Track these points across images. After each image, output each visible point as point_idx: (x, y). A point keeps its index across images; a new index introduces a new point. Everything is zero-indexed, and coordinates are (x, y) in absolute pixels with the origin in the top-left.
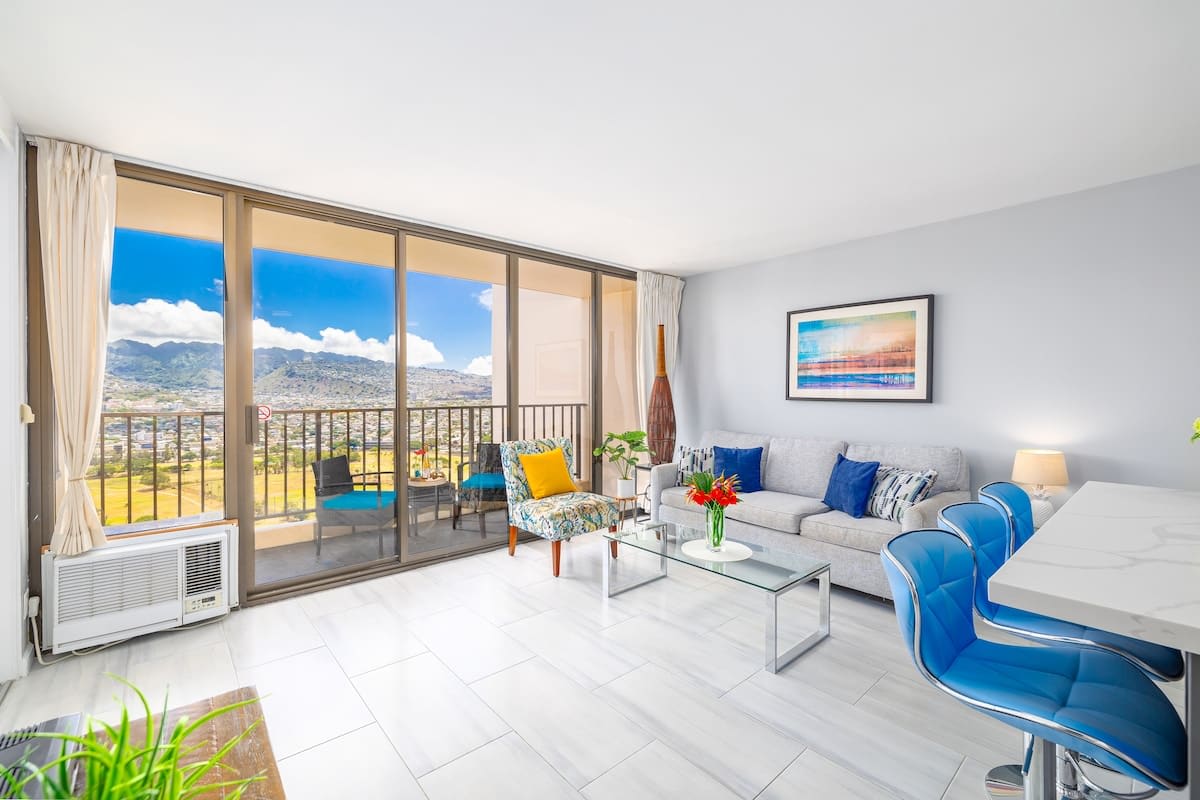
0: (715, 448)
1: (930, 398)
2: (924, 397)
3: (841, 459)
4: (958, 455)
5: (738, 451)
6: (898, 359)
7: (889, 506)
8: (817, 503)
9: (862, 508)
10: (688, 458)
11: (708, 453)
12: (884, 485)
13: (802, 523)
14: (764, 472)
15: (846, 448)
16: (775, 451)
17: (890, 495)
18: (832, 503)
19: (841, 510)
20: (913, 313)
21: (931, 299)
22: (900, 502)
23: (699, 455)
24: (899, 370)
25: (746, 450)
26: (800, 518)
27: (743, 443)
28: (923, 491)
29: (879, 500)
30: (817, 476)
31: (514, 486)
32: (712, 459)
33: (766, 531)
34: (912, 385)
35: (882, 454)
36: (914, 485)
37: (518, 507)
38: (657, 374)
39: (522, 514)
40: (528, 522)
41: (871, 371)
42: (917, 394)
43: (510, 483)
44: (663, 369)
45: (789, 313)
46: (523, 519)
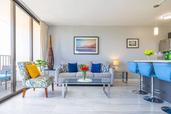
3: (92, 64)
6: (93, 47)
10: (63, 66)
12: (103, 67)
13: (94, 75)
16: (79, 64)
17: (105, 68)
19: (96, 72)
20: (96, 40)
21: (98, 37)
22: (107, 69)
23: (64, 65)
24: (94, 49)
29: (103, 69)
31: (25, 75)
32: (68, 66)
34: (96, 51)
36: (108, 66)
37: (28, 81)
38: (50, 47)
39: (30, 83)
40: (34, 85)
41: (89, 49)
42: (97, 52)
43: (24, 74)
44: (51, 46)
45: (74, 37)
46: (31, 84)
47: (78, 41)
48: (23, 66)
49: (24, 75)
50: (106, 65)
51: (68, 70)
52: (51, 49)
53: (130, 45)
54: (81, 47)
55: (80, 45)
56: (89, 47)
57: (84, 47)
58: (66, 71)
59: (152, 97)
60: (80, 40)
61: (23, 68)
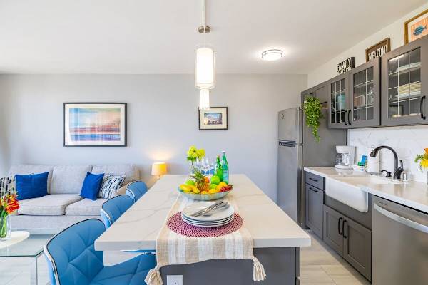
0: (16, 176)
1: (126, 145)
2: (123, 144)
3: (89, 174)
4: (135, 167)
5: (32, 176)
6: (111, 129)
7: (108, 192)
8: (77, 196)
9: (96, 196)
11: (12, 179)
12: (106, 184)
13: (67, 208)
14: (50, 184)
15: (92, 168)
16: (56, 172)
18: (84, 195)
19: (88, 198)
20: (119, 110)
21: (126, 104)
22: (111, 190)
23: (5, 181)
24: (114, 133)
25: (37, 175)
26: (65, 207)
27: (37, 171)
28: (121, 184)
29: (104, 190)
30: (77, 183)
32: (15, 182)
33: (46, 217)
35: (107, 169)
36: (117, 182)
41: (103, 133)
42: (121, 143)
45: (65, 104)
50: (113, 180)
54: (82, 130)
56: (102, 129)
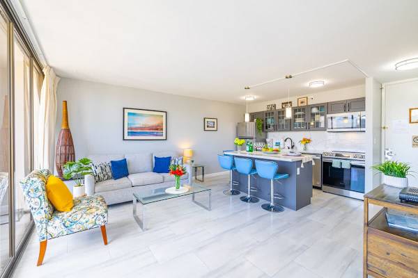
1: (166, 139)
3: (155, 158)
6: (158, 128)
20: (162, 116)
21: (166, 112)
23: (102, 166)
24: (159, 131)
31: (47, 210)
37: (57, 222)
38: (63, 128)
39: (64, 224)
40: (74, 227)
41: (151, 131)
42: (164, 137)
43: (42, 208)
44: (67, 125)
45: (124, 108)
46: (67, 227)
47: (131, 117)
48: (40, 188)
49: (42, 211)
50: (177, 159)
51: (110, 174)
52: (68, 131)
53: (208, 126)
54: (136, 129)
55: (134, 124)
56: (151, 128)
57: (141, 128)
58: (106, 177)
59: (249, 196)
60: (134, 114)
61: (38, 194)
